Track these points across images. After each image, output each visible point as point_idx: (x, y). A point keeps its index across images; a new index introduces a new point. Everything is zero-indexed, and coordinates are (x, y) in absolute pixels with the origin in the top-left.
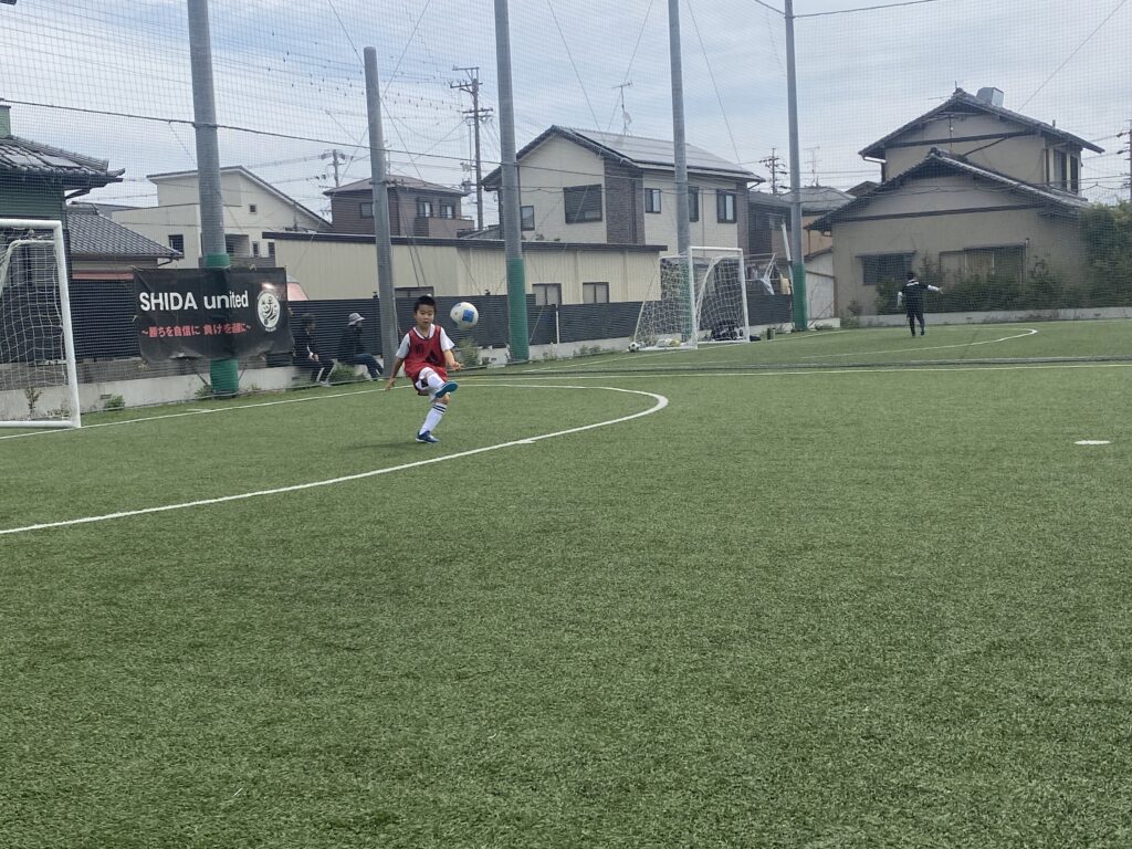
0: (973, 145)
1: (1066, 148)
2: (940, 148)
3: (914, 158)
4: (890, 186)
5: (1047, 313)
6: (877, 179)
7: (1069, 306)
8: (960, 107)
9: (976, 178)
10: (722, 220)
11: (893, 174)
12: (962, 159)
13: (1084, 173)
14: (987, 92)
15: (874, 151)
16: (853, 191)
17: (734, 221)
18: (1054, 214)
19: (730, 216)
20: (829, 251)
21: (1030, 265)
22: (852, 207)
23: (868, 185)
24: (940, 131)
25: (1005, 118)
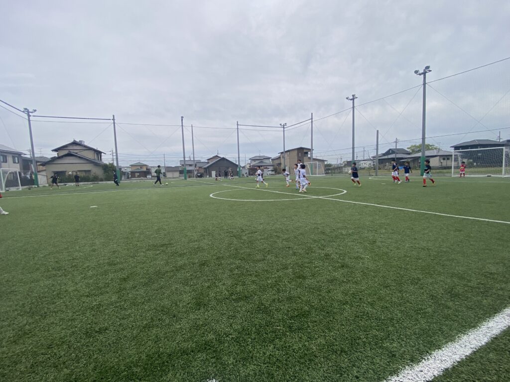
0: (78, 151)
1: (99, 153)
2: (71, 151)
3: (66, 152)
4: (59, 158)
5: (96, 182)
6: (57, 156)
7: (101, 181)
8: (75, 143)
9: (79, 157)
10: (14, 162)
11: (60, 155)
12: (76, 153)
13: (102, 157)
14: (80, 141)
15: (56, 150)
16: (52, 158)
17: (18, 163)
18: (96, 164)
19: (17, 161)
20: (45, 170)
21: (92, 174)
22: (50, 161)
23: (55, 157)
24: (71, 148)
25: (85, 146)
